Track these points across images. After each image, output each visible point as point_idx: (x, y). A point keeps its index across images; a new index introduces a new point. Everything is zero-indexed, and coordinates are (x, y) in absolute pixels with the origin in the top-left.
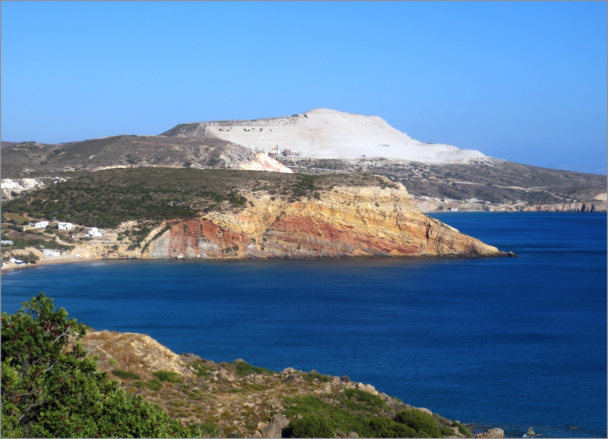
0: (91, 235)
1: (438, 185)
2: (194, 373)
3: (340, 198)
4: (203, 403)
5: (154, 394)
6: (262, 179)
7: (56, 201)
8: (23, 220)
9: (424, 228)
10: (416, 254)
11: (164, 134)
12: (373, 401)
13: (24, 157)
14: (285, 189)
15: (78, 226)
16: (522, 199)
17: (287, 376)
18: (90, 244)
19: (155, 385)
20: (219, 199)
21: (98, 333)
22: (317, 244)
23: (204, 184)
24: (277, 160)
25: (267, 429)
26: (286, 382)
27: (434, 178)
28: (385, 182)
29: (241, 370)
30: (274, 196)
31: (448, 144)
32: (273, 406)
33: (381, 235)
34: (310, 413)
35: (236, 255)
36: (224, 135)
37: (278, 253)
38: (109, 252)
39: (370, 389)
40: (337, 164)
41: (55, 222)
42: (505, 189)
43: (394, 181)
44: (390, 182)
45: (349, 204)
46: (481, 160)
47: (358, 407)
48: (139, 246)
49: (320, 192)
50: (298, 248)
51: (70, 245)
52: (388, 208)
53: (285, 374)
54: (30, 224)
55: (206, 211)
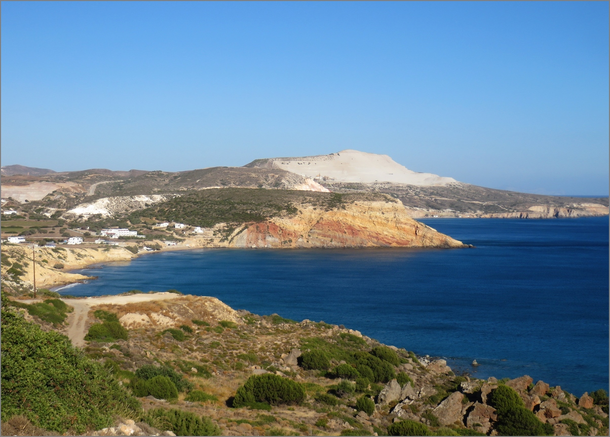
0: (196, 232)
1: (425, 201)
2: (245, 322)
3: (359, 209)
4: (248, 341)
5: (218, 335)
6: (308, 196)
7: (174, 209)
8: (152, 222)
9: (414, 229)
10: (408, 246)
11: (245, 166)
12: (358, 341)
13: (154, 181)
14: (323, 203)
15: (188, 226)
16: (481, 209)
17: (304, 325)
18: (195, 238)
19: (219, 330)
20: (279, 209)
21: (185, 297)
22: (343, 239)
23: (270, 199)
24: (319, 183)
25: (287, 358)
26: (303, 329)
27: (423, 195)
28: (388, 198)
29: (275, 320)
30: (316, 207)
31: (432, 173)
32: (293, 344)
33: (385, 233)
34: (316, 348)
35: (291, 245)
36: (284, 167)
37: (318, 244)
38: (208, 243)
39: (358, 334)
40: (359, 186)
41: (173, 223)
42: (469, 203)
43: (395, 197)
44: (392, 198)
45: (365, 213)
46: (454, 184)
47: (348, 345)
48: (227, 239)
49: (345, 204)
50: (331, 241)
51: (182, 238)
52: (390, 216)
53: (304, 324)
54: (157, 224)
55: (271, 217)
